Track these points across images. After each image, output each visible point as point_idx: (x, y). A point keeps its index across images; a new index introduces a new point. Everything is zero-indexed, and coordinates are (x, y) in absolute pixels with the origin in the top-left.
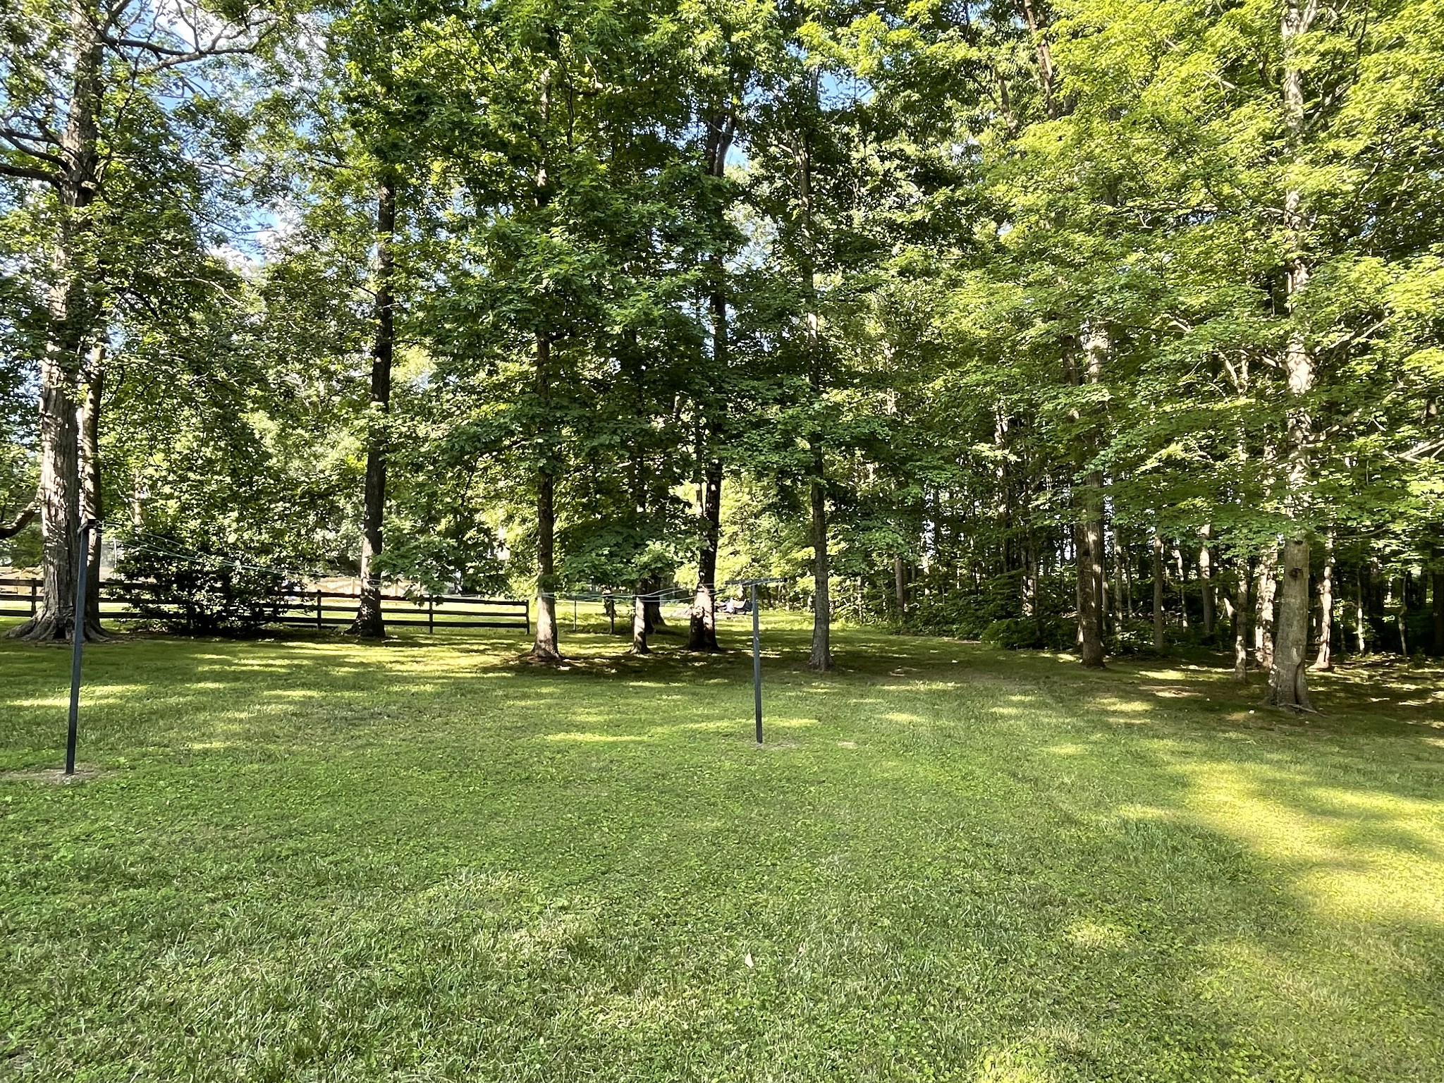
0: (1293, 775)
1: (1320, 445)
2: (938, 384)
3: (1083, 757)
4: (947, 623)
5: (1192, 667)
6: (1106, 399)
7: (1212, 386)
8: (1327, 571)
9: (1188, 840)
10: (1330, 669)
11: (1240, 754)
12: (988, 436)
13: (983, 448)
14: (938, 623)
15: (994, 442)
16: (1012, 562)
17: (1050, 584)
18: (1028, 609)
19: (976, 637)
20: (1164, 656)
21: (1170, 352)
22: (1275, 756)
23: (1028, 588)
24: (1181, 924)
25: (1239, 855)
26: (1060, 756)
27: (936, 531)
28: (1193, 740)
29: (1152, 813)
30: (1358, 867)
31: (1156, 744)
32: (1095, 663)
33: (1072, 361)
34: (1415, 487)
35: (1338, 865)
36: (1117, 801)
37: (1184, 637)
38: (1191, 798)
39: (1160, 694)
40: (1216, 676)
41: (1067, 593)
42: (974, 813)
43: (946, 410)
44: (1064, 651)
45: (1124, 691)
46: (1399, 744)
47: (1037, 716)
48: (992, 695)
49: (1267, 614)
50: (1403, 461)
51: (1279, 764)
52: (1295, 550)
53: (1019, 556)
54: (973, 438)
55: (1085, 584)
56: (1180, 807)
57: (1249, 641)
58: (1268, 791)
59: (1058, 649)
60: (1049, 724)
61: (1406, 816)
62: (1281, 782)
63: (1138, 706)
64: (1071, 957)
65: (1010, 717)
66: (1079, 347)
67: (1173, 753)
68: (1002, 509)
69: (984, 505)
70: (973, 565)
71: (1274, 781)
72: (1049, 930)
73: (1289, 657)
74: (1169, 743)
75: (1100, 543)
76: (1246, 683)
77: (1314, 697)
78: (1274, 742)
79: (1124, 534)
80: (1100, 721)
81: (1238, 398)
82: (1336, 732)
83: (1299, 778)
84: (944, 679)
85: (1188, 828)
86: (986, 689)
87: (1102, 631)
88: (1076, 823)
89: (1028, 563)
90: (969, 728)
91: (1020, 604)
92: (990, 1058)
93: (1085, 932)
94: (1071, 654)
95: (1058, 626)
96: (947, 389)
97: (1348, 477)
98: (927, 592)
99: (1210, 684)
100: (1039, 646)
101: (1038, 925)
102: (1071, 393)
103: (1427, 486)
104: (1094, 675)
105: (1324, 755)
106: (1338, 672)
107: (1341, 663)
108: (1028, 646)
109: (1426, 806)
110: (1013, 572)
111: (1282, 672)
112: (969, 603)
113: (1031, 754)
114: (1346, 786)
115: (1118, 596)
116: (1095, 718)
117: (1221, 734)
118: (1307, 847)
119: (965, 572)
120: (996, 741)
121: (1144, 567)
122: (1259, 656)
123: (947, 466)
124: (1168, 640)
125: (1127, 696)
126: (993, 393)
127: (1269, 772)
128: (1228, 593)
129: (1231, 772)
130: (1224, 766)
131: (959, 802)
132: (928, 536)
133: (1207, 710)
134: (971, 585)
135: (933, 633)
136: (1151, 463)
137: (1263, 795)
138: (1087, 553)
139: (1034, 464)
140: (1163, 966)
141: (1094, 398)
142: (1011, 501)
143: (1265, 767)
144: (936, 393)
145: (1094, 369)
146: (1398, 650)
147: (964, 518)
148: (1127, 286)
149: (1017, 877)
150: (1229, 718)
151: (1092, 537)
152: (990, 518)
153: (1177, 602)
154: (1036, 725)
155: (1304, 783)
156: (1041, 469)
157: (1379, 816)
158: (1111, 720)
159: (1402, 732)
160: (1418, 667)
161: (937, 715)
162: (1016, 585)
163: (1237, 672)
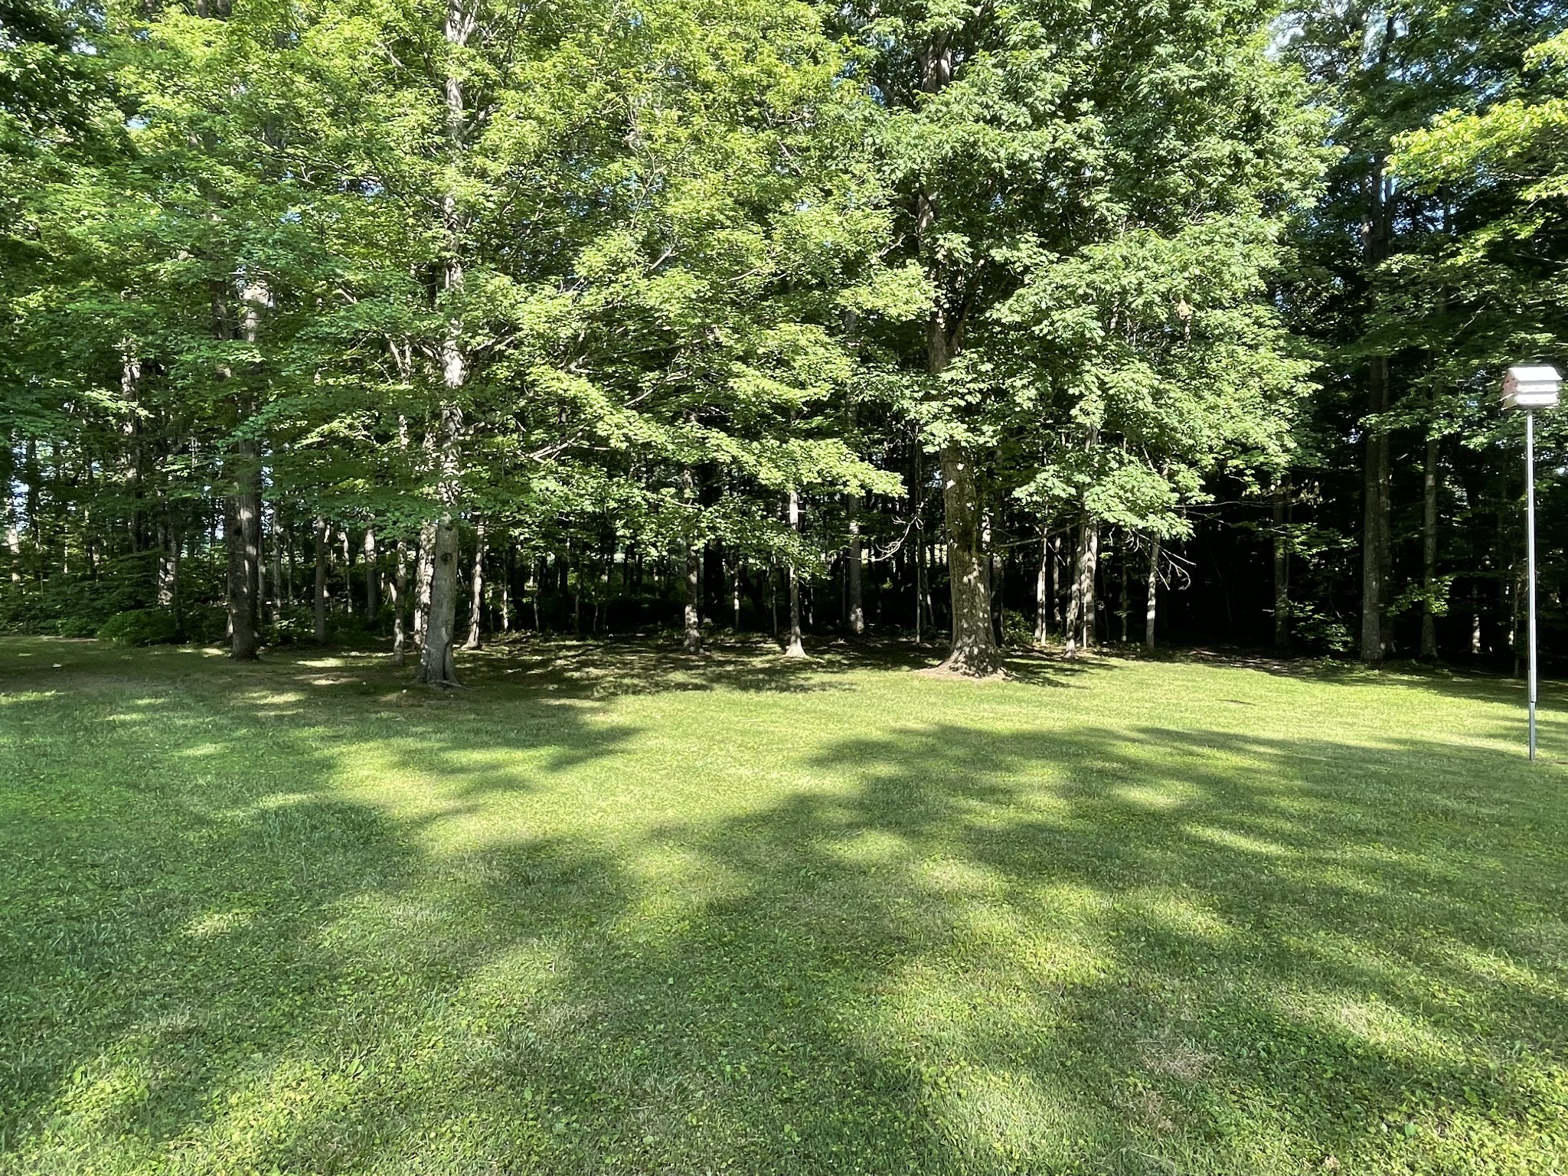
0: (432, 743)
1: (468, 438)
2: (35, 300)
3: (223, 756)
4: (48, 617)
5: (353, 654)
6: (257, 360)
7: (376, 366)
8: (478, 558)
9: (327, 817)
10: (479, 647)
11: (388, 731)
12: (112, 380)
13: (101, 396)
14: (34, 617)
15: (119, 390)
16: (143, 541)
17: (196, 568)
18: (165, 597)
19: (91, 634)
20: (324, 645)
21: (325, 323)
22: (420, 729)
23: (167, 572)
24: (309, 892)
25: (375, 821)
26: (195, 758)
27: (32, 496)
28: (344, 723)
29: (294, 798)
30: (472, 810)
31: (307, 732)
32: (248, 655)
33: (223, 308)
34: (536, 485)
35: (457, 812)
36: (258, 795)
37: (347, 623)
38: (337, 779)
39: (318, 682)
40: (376, 661)
41: (218, 579)
42: (75, 835)
43: (47, 336)
44: (210, 645)
45: (278, 683)
46: (521, 706)
47: (169, 718)
48: (111, 702)
49: (425, 598)
50: (532, 460)
51: (422, 736)
52: (446, 535)
53: (155, 536)
54: (89, 380)
55: (236, 567)
56: (322, 789)
57: (408, 624)
58: (407, 761)
59: (202, 642)
60: (184, 726)
61: (514, 763)
62: (421, 751)
63: (291, 697)
64: (189, 948)
65: (134, 723)
66: (235, 295)
67: (323, 739)
68: (131, 474)
69: (106, 466)
70: (90, 542)
71: (416, 751)
72: (164, 931)
73: (440, 636)
74: (320, 729)
75: (256, 522)
76: (403, 664)
77: (460, 675)
78: (421, 716)
79: (287, 513)
80: (249, 716)
81: (401, 382)
82: (475, 701)
83: (437, 745)
84: (39, 687)
85: (329, 806)
86: (102, 695)
87: (255, 620)
88: (209, 823)
89: (167, 543)
90: (74, 741)
91: (155, 591)
92: (82, 1068)
93: (208, 923)
94: (219, 648)
95: (203, 617)
96: (49, 310)
97: (486, 471)
98: (15, 577)
99: (370, 668)
100: (181, 640)
101: (151, 930)
102: (216, 347)
103: (544, 484)
104: (244, 669)
105: (461, 722)
106: (486, 649)
107: (488, 641)
108: (164, 641)
109: (532, 752)
110: (144, 553)
111: (433, 651)
112: (82, 590)
113: (160, 761)
114: (475, 746)
115: (277, 581)
116: (242, 713)
117: (373, 716)
118: (435, 802)
119: (75, 551)
120: (112, 752)
121: (309, 549)
122: (417, 639)
123: (47, 412)
124: (331, 627)
125: (279, 689)
126: (118, 328)
127: (411, 743)
128: (392, 578)
129: (378, 748)
130: (372, 744)
131: (54, 828)
132: (19, 504)
133: (363, 694)
134: (84, 568)
135: (24, 632)
136: (313, 438)
137: (403, 764)
138: (239, 532)
139: (175, 423)
140: (287, 932)
141: (243, 357)
142: (144, 465)
143: (410, 740)
144: (32, 312)
145: (250, 323)
146: (534, 629)
147: (75, 481)
148: (283, 244)
149: (130, 891)
150: (384, 699)
151: (245, 515)
152: (115, 484)
153: (342, 587)
154: (167, 730)
155: (441, 749)
156: (185, 430)
157: (495, 766)
158: (260, 714)
159: (525, 695)
160: (547, 640)
161: (27, 732)
162: (151, 568)
163: (395, 655)
